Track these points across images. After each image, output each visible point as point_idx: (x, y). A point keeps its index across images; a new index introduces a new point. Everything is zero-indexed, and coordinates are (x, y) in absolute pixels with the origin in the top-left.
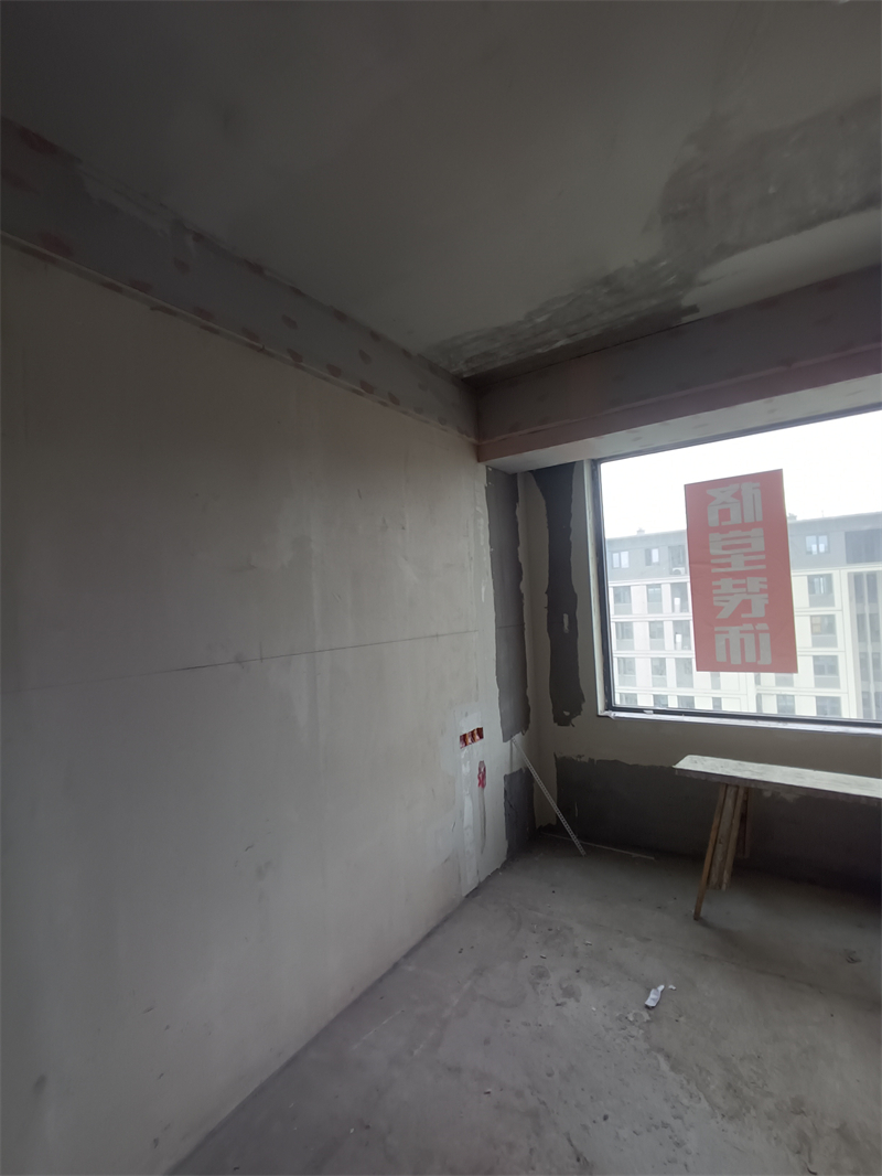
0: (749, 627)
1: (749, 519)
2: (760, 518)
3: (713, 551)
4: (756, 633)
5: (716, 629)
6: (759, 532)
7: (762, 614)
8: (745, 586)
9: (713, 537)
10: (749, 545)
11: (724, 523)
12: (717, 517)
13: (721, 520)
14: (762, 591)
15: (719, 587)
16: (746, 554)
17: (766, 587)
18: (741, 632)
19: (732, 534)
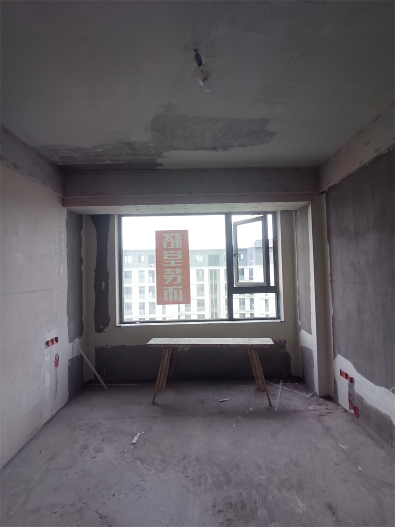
0: (175, 287)
1: (177, 247)
2: (181, 247)
3: (165, 258)
4: (178, 289)
5: (165, 288)
6: (180, 252)
7: (180, 282)
8: (175, 272)
9: (165, 252)
10: (177, 257)
11: (169, 248)
12: (166, 245)
13: (168, 246)
14: (180, 274)
15: (166, 272)
16: (176, 260)
17: (181, 272)
18: (173, 289)
19: (171, 252)
